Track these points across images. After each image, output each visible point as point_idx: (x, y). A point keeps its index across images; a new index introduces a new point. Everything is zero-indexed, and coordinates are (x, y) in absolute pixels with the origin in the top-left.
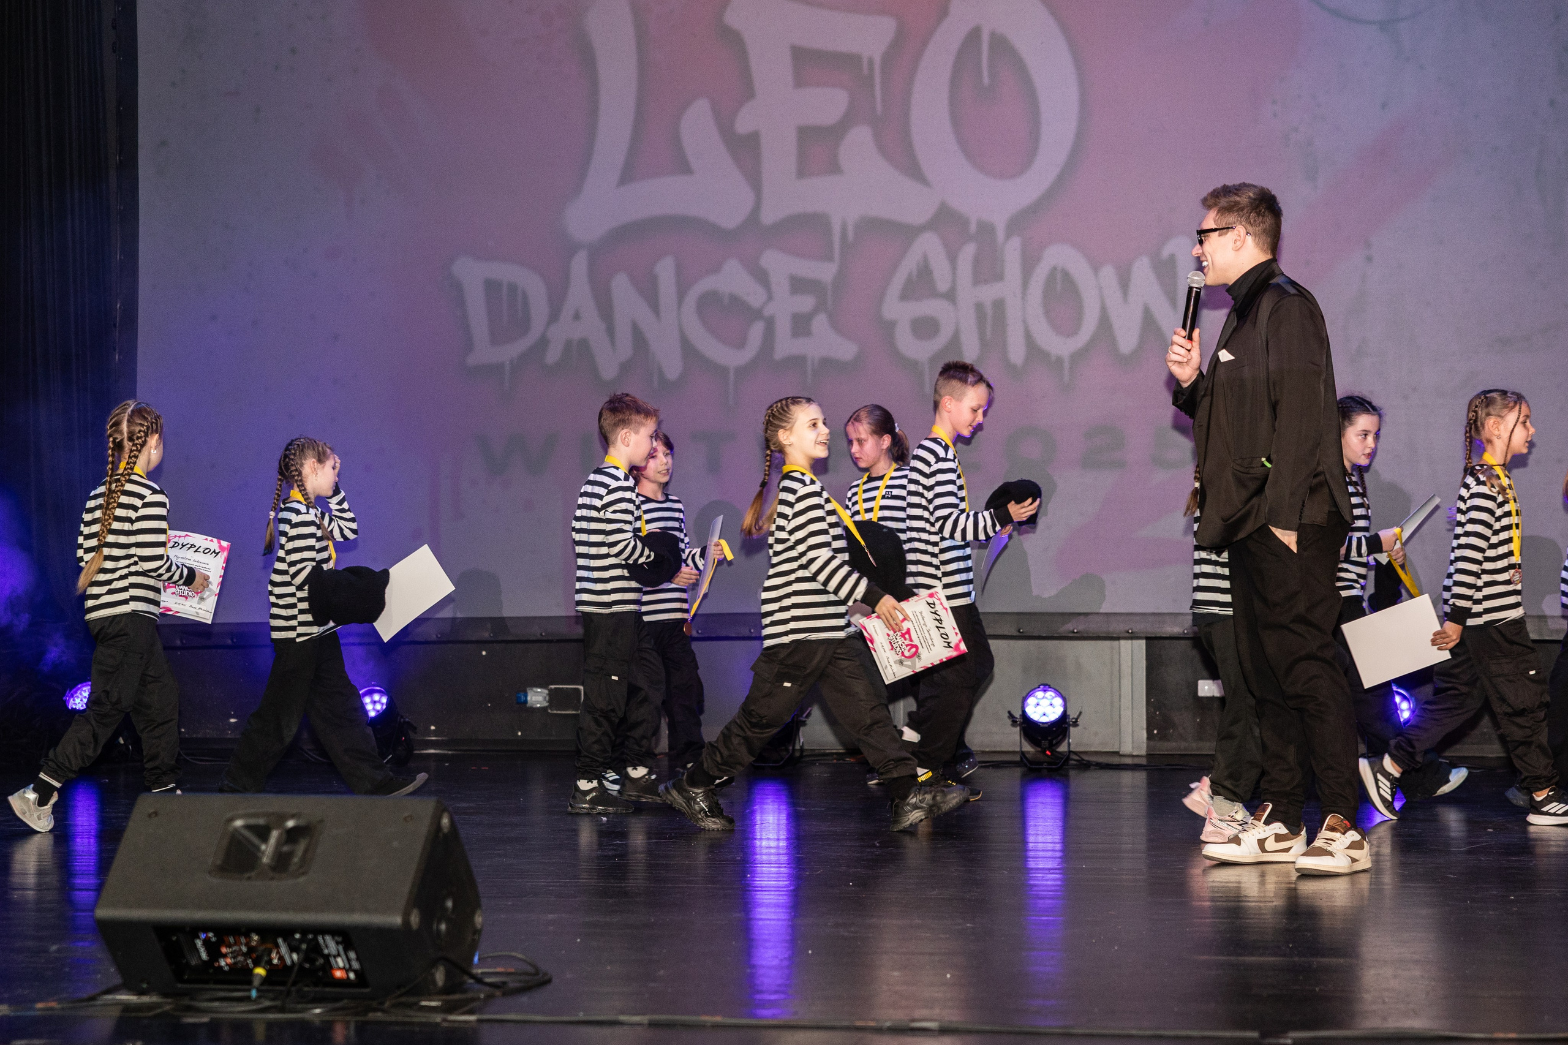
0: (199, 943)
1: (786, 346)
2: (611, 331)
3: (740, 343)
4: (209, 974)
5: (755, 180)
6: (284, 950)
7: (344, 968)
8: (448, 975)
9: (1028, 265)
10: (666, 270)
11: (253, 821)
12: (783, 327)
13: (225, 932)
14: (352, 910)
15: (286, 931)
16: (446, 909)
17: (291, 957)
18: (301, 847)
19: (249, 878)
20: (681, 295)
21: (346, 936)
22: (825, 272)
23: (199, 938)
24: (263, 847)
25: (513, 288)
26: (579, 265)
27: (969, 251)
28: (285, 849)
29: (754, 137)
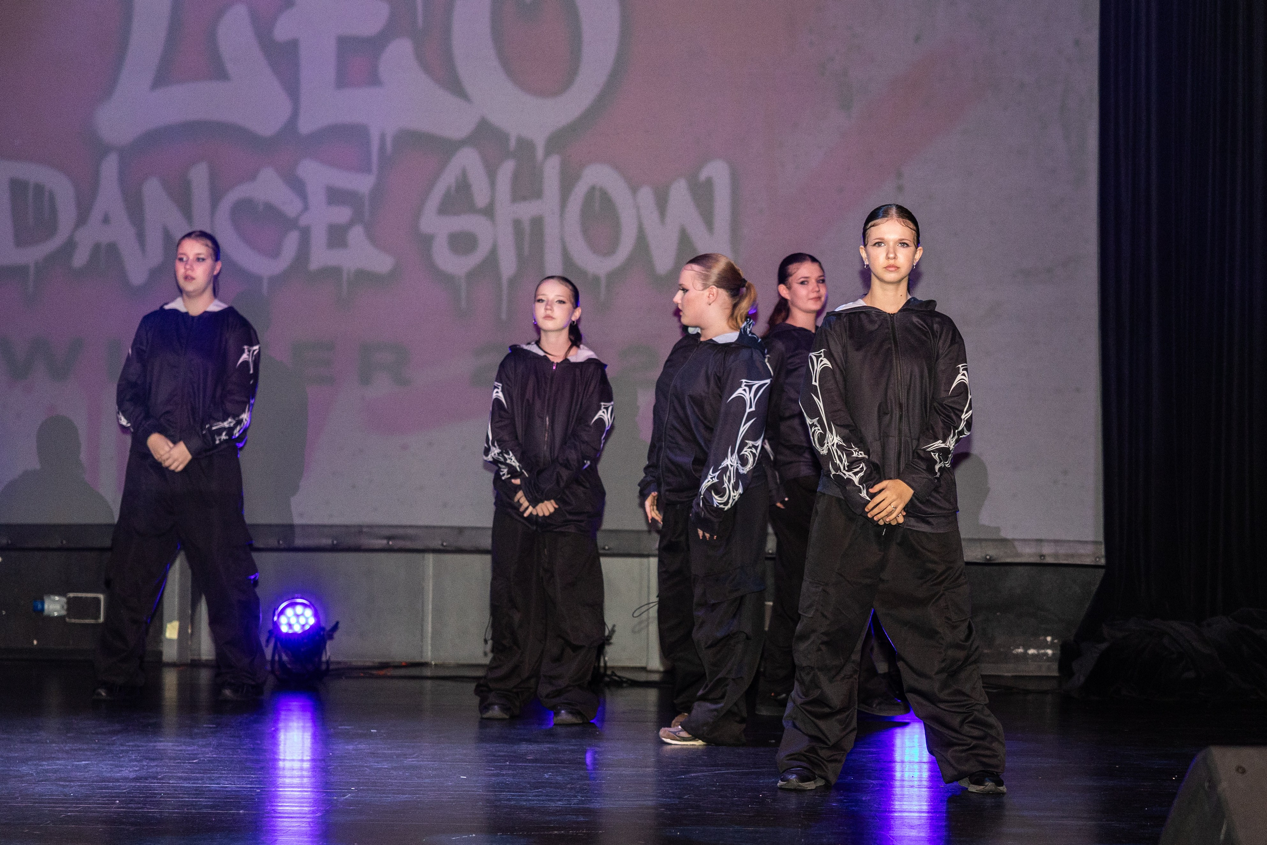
1: (321, 257)
2: (141, 237)
5: (293, 89)
9: (568, 181)
10: (199, 176)
12: (319, 237)
20: (215, 199)
22: (363, 184)
25: (39, 189)
26: (110, 167)
27: (507, 169)
29: (293, 46)
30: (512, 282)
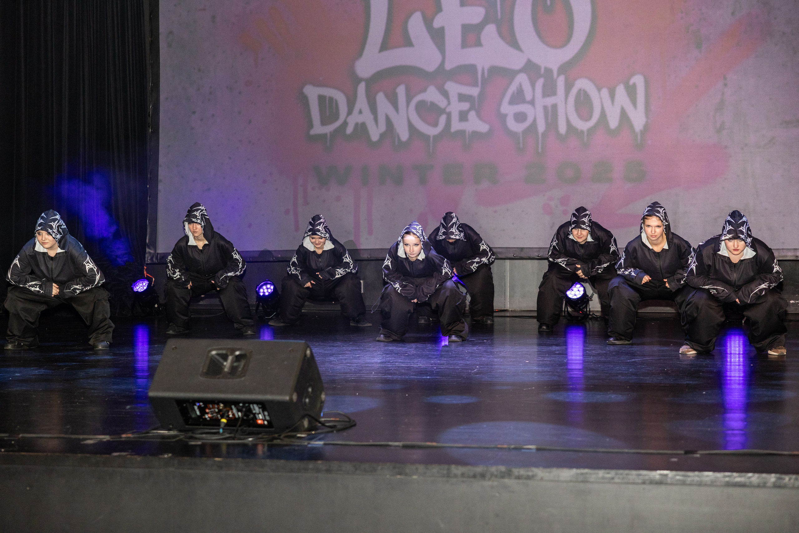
0: (196, 407)
1: (456, 126)
2: (376, 119)
3: (435, 125)
4: (200, 421)
5: (442, 50)
6: (235, 411)
7: (262, 419)
8: (310, 422)
9: (568, 87)
10: (401, 91)
11: (220, 352)
12: (455, 117)
13: (208, 402)
14: (266, 393)
15: (236, 403)
16: (308, 392)
17: (238, 414)
18: (242, 363)
19: (219, 378)
20: (408, 102)
21: (263, 405)
22: (474, 91)
23: (196, 405)
24: (225, 363)
25: (331, 99)
26: (362, 88)
27: (540, 83)
28: (235, 364)
29: (442, 29)
30: (544, 134)
